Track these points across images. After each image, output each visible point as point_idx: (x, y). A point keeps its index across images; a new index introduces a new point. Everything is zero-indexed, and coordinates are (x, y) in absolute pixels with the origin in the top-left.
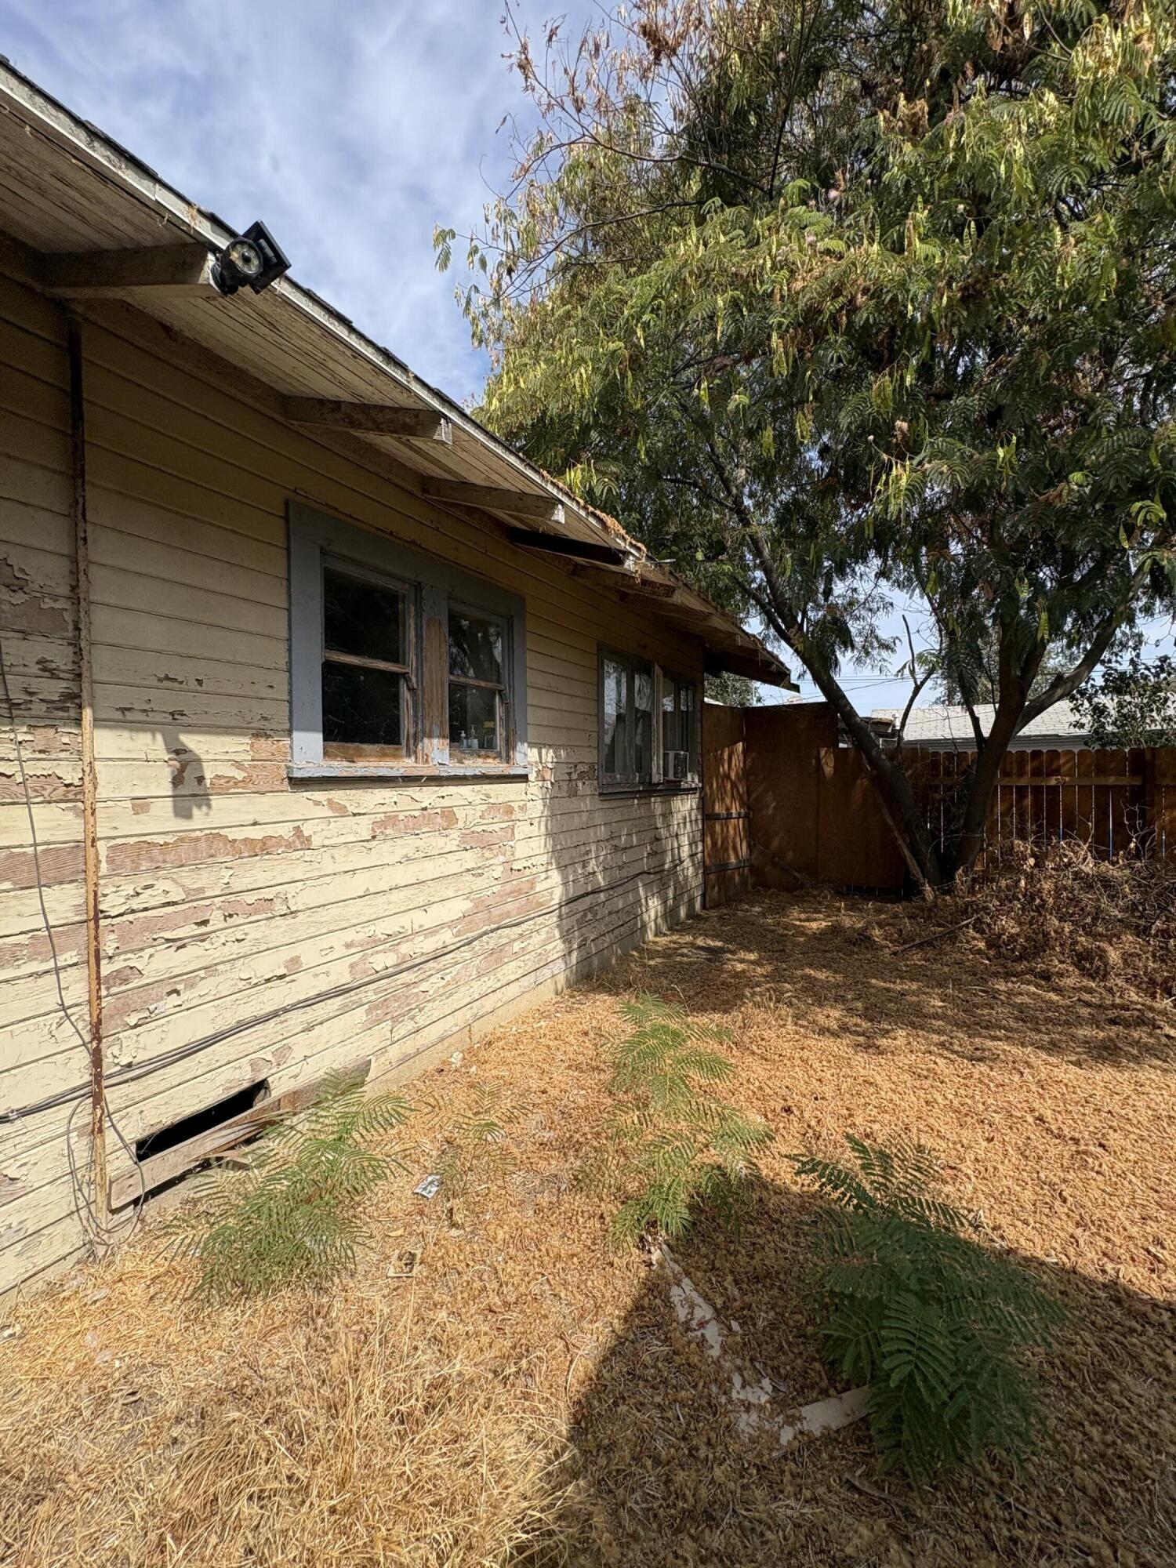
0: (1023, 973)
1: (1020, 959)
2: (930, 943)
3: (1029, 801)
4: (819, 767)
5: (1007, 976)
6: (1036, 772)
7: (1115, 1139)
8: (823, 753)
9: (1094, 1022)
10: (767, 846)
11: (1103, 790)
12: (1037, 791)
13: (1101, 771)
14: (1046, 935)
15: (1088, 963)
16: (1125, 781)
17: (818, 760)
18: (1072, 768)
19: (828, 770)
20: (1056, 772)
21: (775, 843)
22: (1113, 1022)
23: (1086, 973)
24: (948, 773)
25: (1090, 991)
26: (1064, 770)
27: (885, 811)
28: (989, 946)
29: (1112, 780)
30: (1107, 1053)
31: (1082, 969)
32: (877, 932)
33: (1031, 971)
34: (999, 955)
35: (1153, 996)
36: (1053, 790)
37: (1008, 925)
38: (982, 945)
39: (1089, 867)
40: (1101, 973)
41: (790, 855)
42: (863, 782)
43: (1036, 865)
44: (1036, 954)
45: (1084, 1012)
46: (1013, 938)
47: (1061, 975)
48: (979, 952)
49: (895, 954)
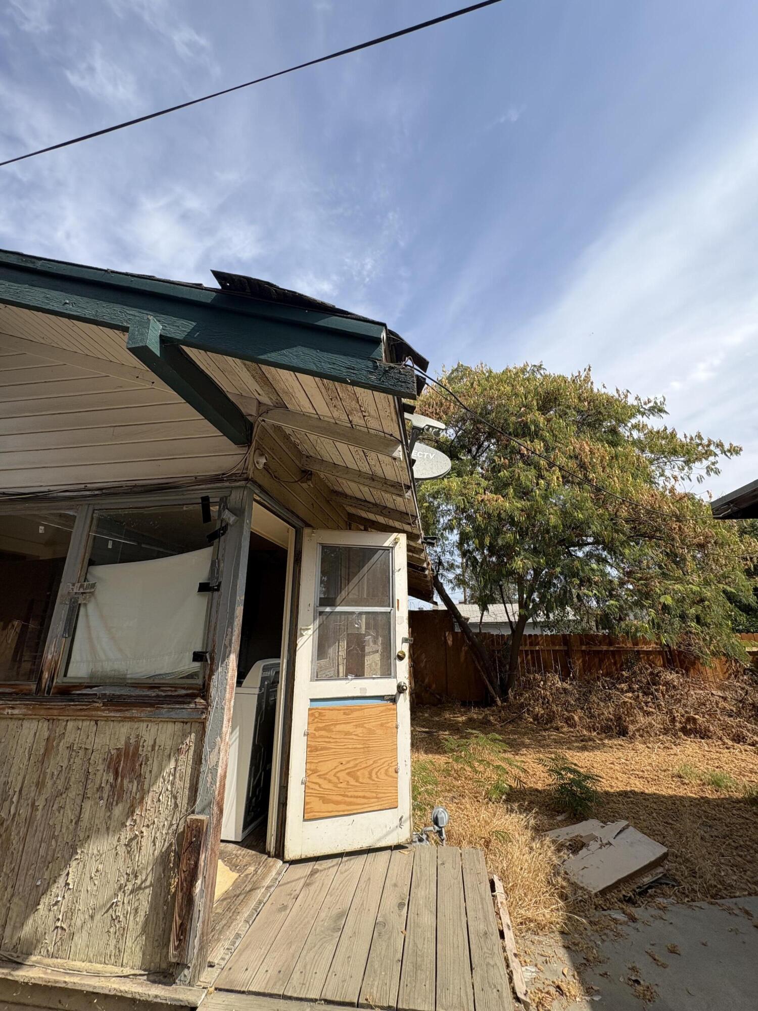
0: (550, 728)
1: (546, 724)
2: (513, 721)
3: (529, 657)
4: (446, 642)
5: (545, 730)
6: (531, 644)
7: (595, 765)
8: (447, 634)
9: (576, 741)
10: (423, 682)
11: (555, 652)
12: (532, 652)
13: (554, 644)
14: (554, 712)
15: (569, 721)
16: (562, 648)
17: (445, 638)
18: (543, 643)
19: (450, 642)
20: (538, 644)
21: (427, 681)
22: (582, 741)
23: (570, 726)
24: (498, 643)
25: (572, 732)
26: (541, 642)
27: (476, 662)
28: (534, 720)
29: (557, 648)
30: (584, 749)
31: (568, 724)
32: (492, 718)
33: (552, 727)
34: (539, 723)
35: (591, 732)
36: (538, 651)
37: (539, 710)
38: (531, 720)
39: (559, 685)
40: (574, 725)
41: (434, 686)
42: (465, 648)
43: (544, 684)
44: (551, 722)
45: (573, 739)
46: (542, 715)
47: (562, 727)
48: (531, 723)
49: (501, 726)
